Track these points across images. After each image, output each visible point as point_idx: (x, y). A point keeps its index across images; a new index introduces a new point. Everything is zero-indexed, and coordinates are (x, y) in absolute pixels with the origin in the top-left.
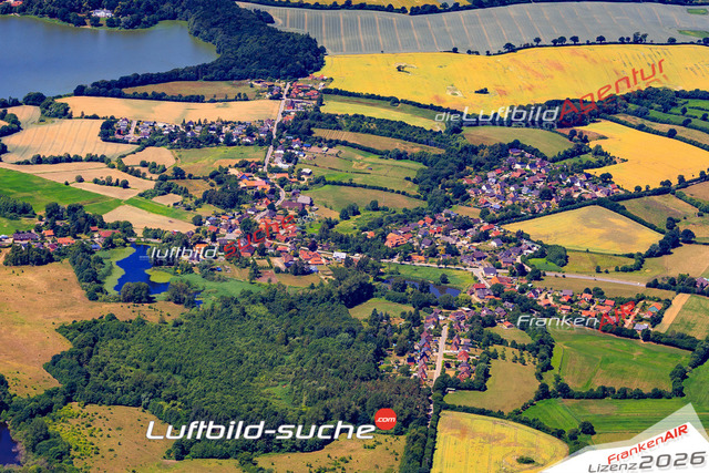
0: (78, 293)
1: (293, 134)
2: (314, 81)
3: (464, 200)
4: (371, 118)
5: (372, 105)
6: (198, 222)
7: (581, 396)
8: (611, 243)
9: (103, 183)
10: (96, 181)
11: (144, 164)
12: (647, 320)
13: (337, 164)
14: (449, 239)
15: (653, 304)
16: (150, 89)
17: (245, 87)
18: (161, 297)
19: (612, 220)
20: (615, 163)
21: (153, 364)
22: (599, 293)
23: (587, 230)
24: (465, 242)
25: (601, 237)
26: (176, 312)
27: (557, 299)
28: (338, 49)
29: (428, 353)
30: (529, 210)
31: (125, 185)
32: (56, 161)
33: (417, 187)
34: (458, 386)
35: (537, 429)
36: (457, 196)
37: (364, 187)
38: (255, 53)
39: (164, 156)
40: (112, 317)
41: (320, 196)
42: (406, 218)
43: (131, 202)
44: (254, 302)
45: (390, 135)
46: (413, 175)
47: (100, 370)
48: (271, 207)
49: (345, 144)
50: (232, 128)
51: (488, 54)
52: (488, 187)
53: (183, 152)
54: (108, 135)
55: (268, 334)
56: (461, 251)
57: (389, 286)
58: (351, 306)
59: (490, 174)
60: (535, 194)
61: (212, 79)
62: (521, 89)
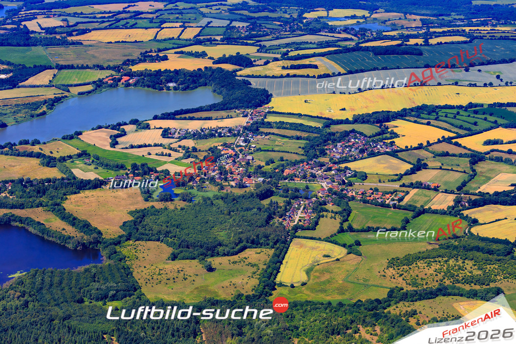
0: (140, 198)
1: (249, 131)
2: (265, 108)
3: (324, 155)
4: (287, 123)
5: (290, 117)
6: (200, 169)
7: (358, 231)
8: (389, 170)
9: (160, 155)
10: (157, 154)
11: (180, 147)
12: (396, 200)
13: (268, 142)
14: (313, 171)
15: (400, 193)
16: (187, 116)
17: (232, 113)
18: (177, 199)
19: (391, 161)
20: (399, 137)
21: (168, 225)
22: (377, 190)
23: (378, 165)
24: (320, 172)
25: (384, 168)
26: (183, 204)
27: (357, 193)
28: (279, 95)
29: (292, 216)
30: (353, 158)
31: (170, 155)
32: (140, 147)
33: (303, 151)
34: (303, 228)
35: (335, 244)
36: (321, 154)
37: (279, 151)
38: (238, 97)
39: (190, 143)
40: (153, 207)
41: (257, 156)
42: (295, 164)
43: (171, 162)
44: (217, 199)
45: (295, 130)
46: (302, 146)
47: (144, 227)
48: (234, 161)
49: (273, 134)
50: (223, 130)
51: (350, 93)
52: (336, 149)
53: (199, 141)
54: (165, 135)
55: (221, 211)
56: (317, 176)
57: (281, 191)
58: (263, 199)
59: (338, 144)
60: (358, 151)
61: (218, 110)
62: (362, 108)
